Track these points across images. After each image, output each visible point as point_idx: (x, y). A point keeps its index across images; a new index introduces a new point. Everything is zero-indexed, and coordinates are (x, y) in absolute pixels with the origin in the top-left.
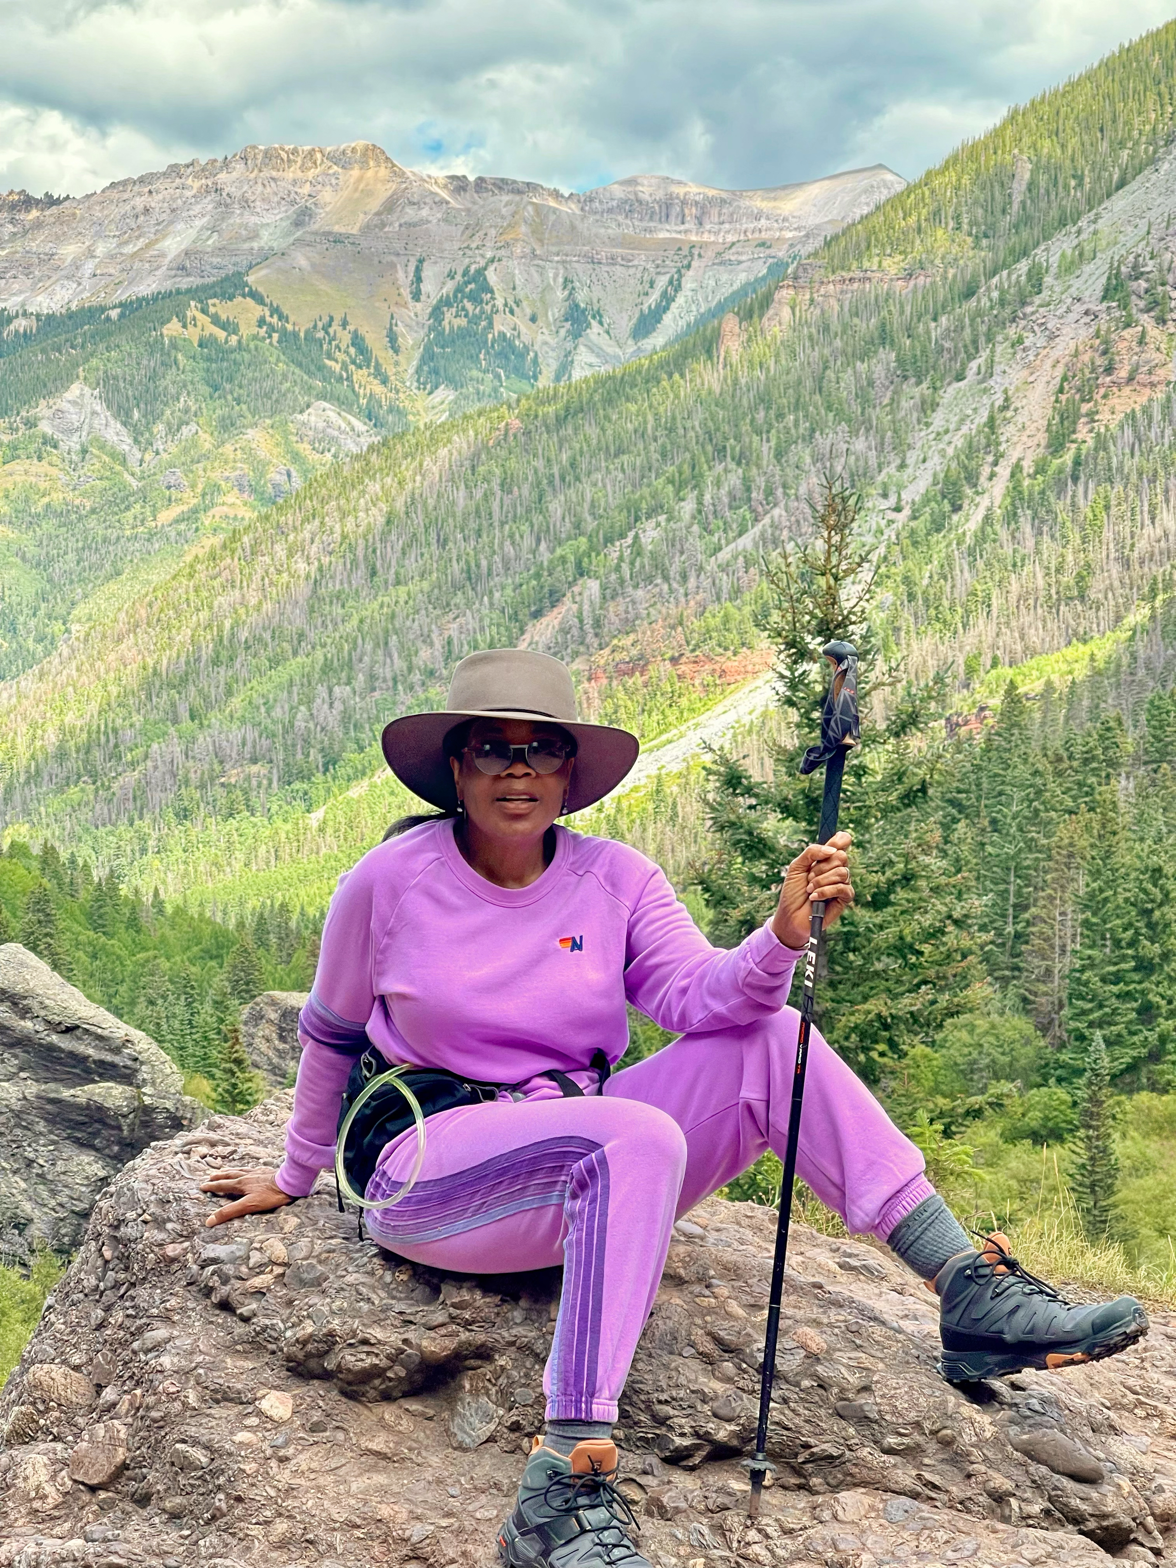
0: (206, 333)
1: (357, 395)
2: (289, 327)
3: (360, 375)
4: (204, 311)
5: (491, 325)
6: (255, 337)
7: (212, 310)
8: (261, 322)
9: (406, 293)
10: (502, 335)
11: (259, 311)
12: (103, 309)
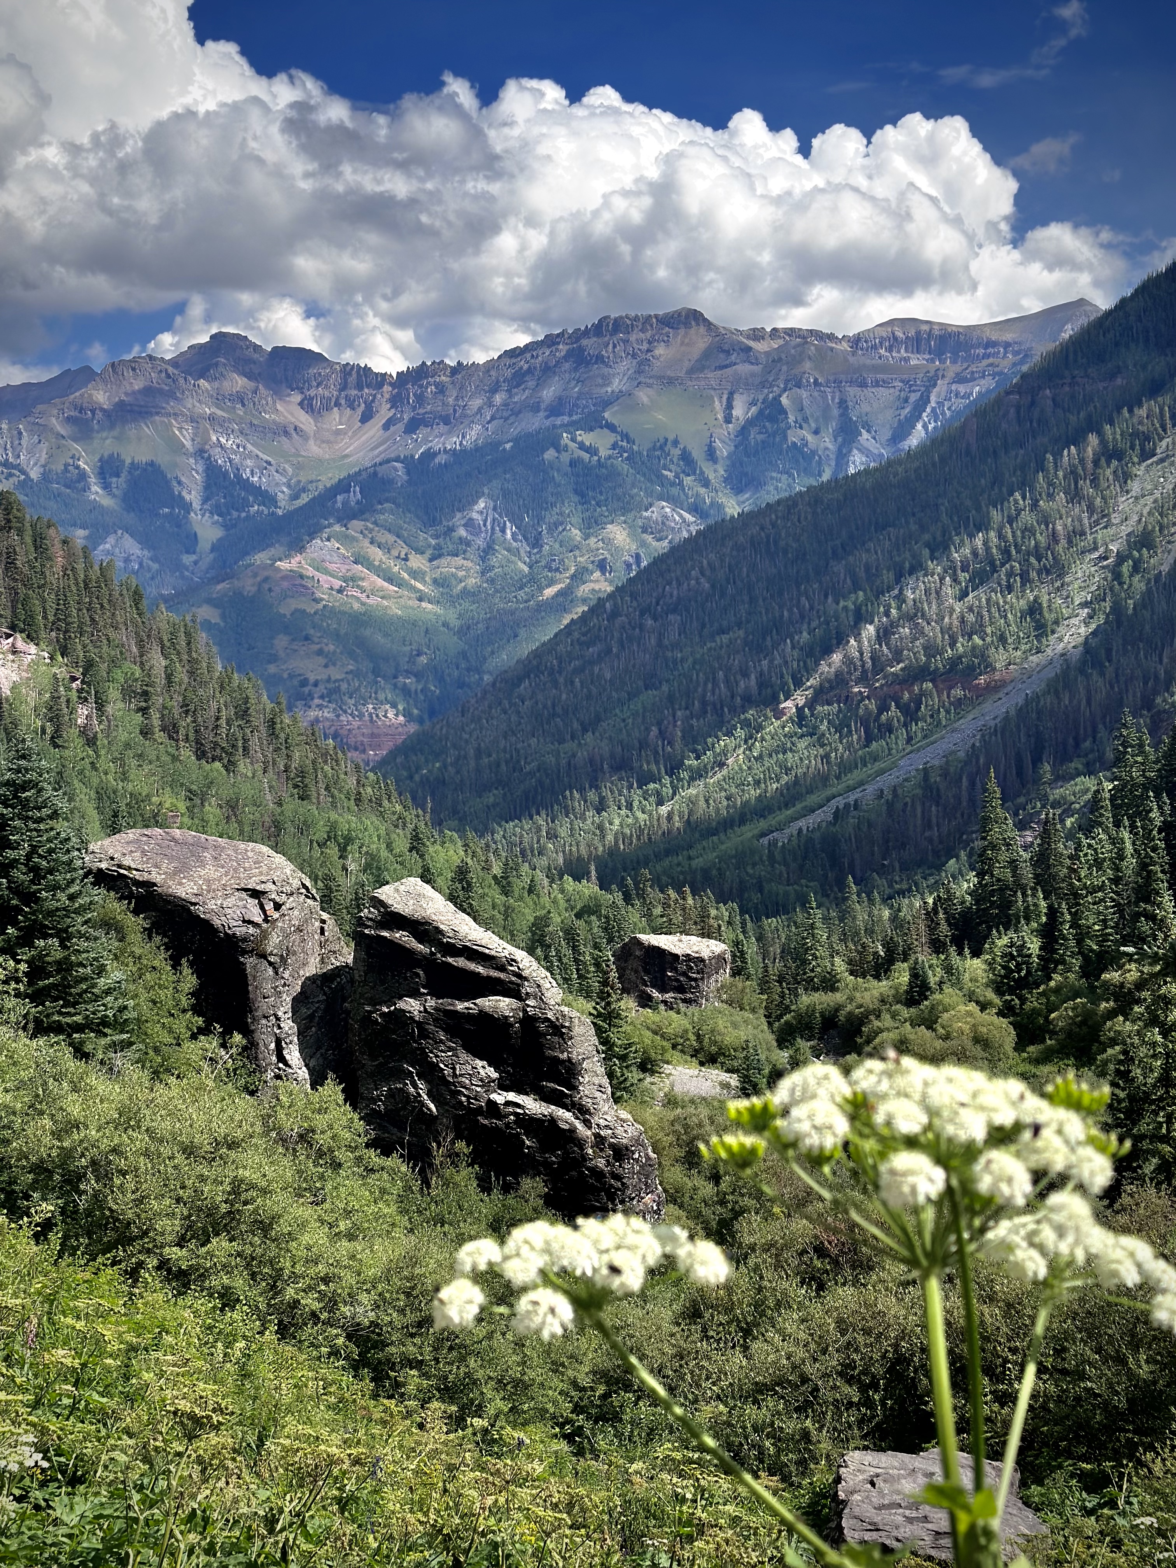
0: (575, 456)
1: (687, 496)
2: (635, 448)
3: (688, 480)
4: (573, 440)
5: (785, 438)
6: (610, 457)
7: (579, 438)
8: (614, 446)
9: (720, 416)
10: (794, 444)
11: (612, 438)
12: (500, 443)
